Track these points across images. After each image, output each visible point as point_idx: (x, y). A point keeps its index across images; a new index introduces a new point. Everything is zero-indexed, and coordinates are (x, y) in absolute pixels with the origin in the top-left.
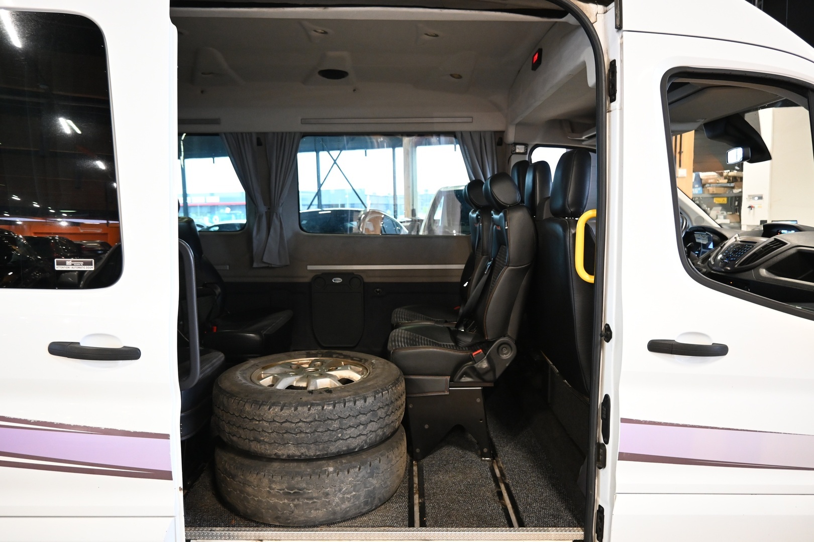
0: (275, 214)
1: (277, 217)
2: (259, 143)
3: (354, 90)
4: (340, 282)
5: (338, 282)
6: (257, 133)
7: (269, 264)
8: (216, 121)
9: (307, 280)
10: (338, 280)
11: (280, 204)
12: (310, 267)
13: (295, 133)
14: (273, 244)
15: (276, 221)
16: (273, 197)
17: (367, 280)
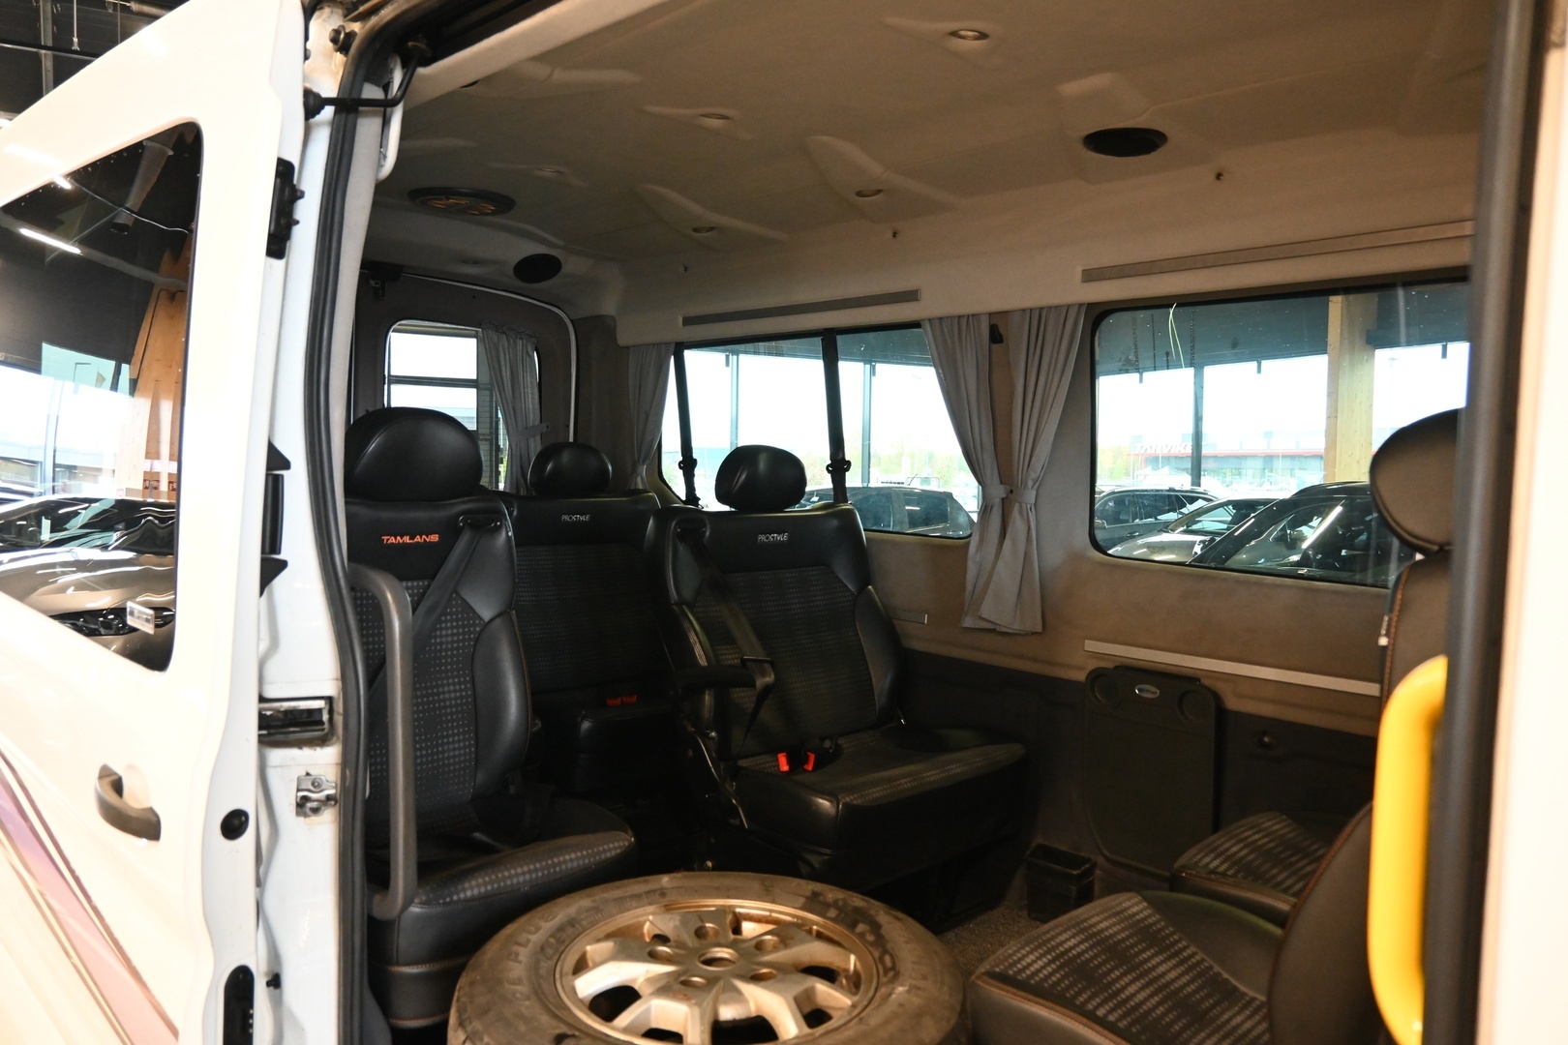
0: (1017, 504)
1: (1021, 513)
2: (996, 337)
3: (1219, 176)
4: (1153, 696)
5: (1149, 695)
6: (991, 315)
7: (996, 624)
8: (911, 296)
9: (1081, 676)
10: (1148, 691)
11: (1030, 483)
12: (1091, 646)
13: (1069, 306)
14: (1006, 576)
15: (1017, 523)
16: (1016, 462)
17: (1232, 703)
